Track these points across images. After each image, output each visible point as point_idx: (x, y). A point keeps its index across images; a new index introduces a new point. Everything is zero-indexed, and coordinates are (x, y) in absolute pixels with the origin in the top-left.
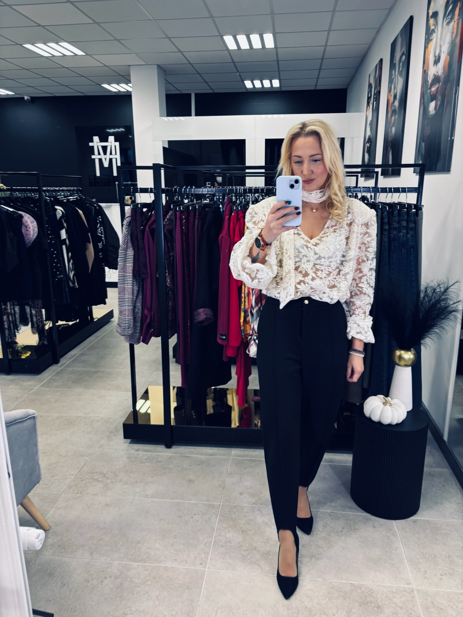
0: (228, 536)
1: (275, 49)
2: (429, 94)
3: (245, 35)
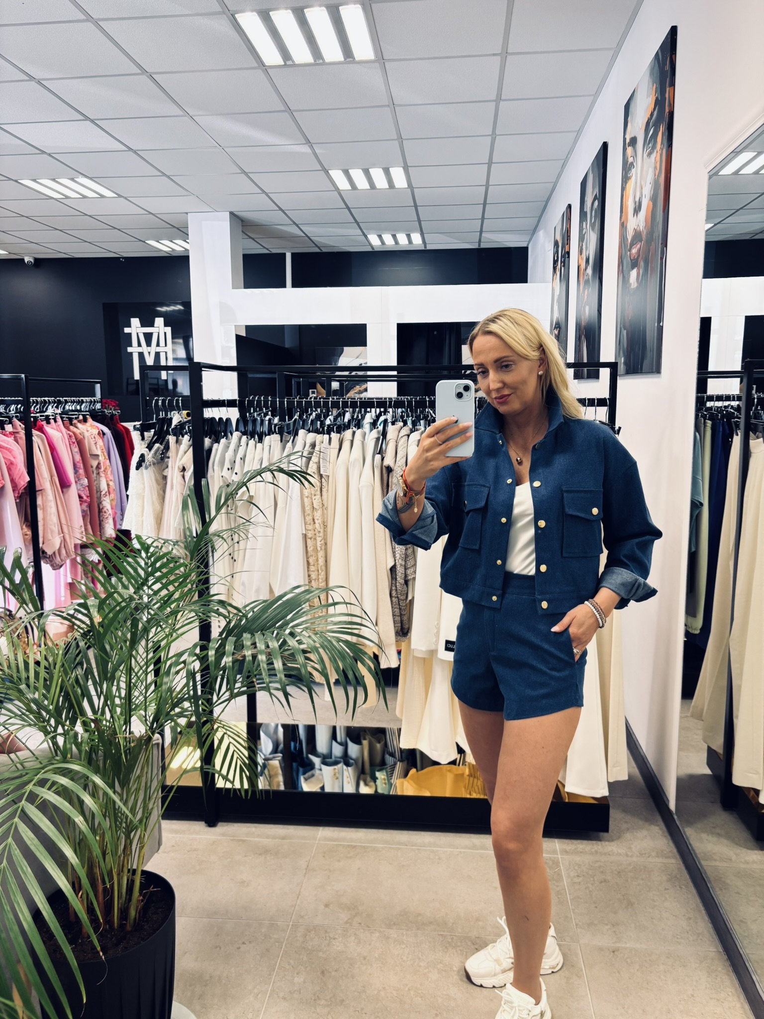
0: (296, 980)
1: (409, 189)
2: (629, 259)
3: (362, 170)
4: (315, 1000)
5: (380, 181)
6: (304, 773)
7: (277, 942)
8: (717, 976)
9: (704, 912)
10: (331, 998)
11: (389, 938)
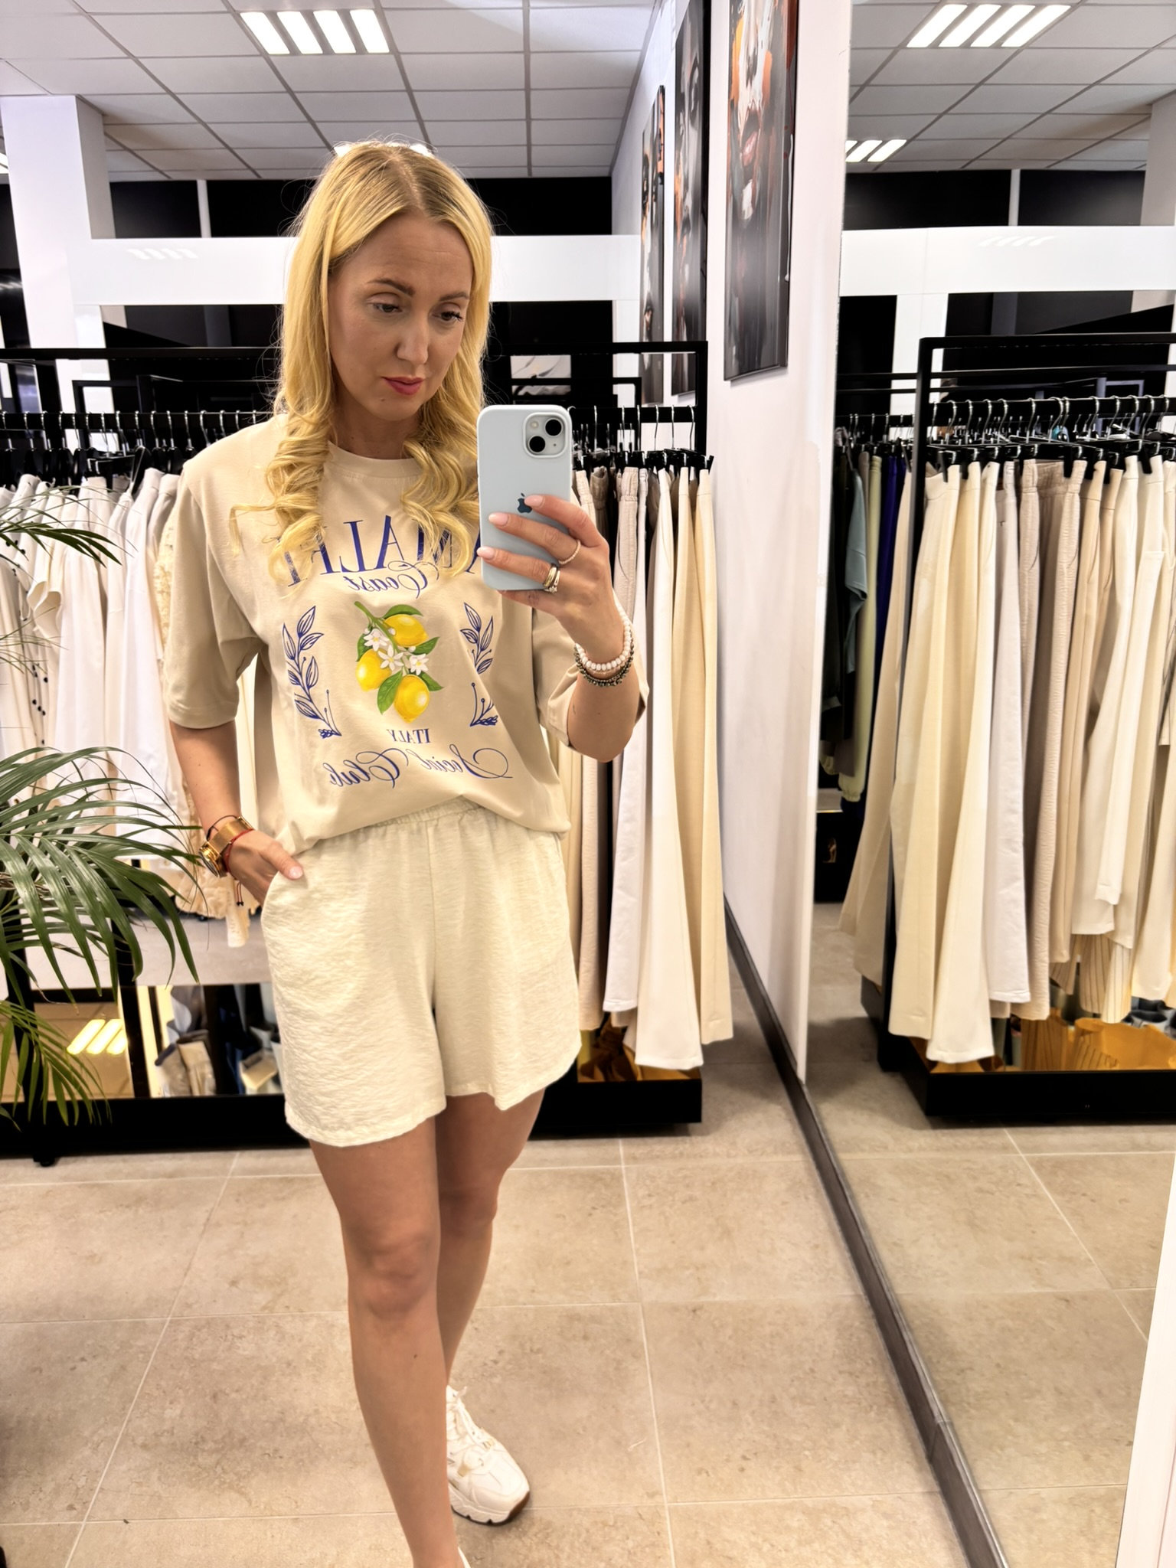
0: (168, 1413)
1: (392, 57)
3: (301, 12)
4: (196, 1443)
5: (342, 44)
6: (244, 1057)
7: (142, 1352)
8: (851, 1335)
9: (839, 1234)
10: (224, 1437)
11: (333, 1326)
